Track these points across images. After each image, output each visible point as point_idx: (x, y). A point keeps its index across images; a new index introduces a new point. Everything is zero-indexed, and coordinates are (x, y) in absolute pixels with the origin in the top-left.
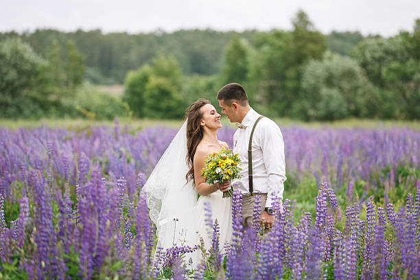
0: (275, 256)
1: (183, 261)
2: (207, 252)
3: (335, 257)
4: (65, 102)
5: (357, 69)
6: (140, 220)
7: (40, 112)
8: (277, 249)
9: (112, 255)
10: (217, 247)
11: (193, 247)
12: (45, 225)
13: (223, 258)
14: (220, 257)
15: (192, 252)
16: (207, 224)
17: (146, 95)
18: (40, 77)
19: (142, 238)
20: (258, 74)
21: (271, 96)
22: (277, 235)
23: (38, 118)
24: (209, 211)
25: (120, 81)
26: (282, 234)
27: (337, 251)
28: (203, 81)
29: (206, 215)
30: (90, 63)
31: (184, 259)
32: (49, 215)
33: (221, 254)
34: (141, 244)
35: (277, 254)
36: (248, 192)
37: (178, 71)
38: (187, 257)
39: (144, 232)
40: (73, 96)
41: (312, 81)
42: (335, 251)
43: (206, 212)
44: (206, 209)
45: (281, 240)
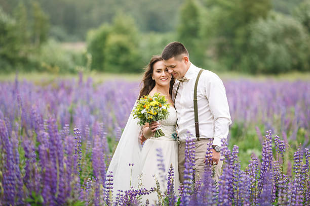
0: (225, 198)
1: (140, 203)
2: (162, 194)
3: (280, 198)
4: (32, 58)
5: (300, 27)
6: (97, 164)
7: (9, 67)
8: (227, 191)
9: (73, 197)
10: (172, 190)
11: (149, 189)
12: (13, 169)
13: (177, 200)
14: (175, 198)
15: (148, 194)
16: (159, 169)
17: (106, 51)
18: (9, 35)
19: (100, 181)
20: (209, 33)
21: (221, 52)
22: (227, 179)
23: (7, 72)
24: (162, 156)
25: (83, 39)
26: (231, 177)
27: (282, 192)
28: (158, 38)
29: (158, 160)
30: (53, 23)
31: (141, 200)
32: (16, 160)
33: (175, 196)
34: (99, 186)
35: (227, 196)
36: (195, 137)
37: (135, 29)
38: (144, 198)
39: (102, 175)
40: (39, 52)
41: (261, 39)
42: (280, 193)
43: (159, 158)
44: (158, 155)
45: (230, 183)
